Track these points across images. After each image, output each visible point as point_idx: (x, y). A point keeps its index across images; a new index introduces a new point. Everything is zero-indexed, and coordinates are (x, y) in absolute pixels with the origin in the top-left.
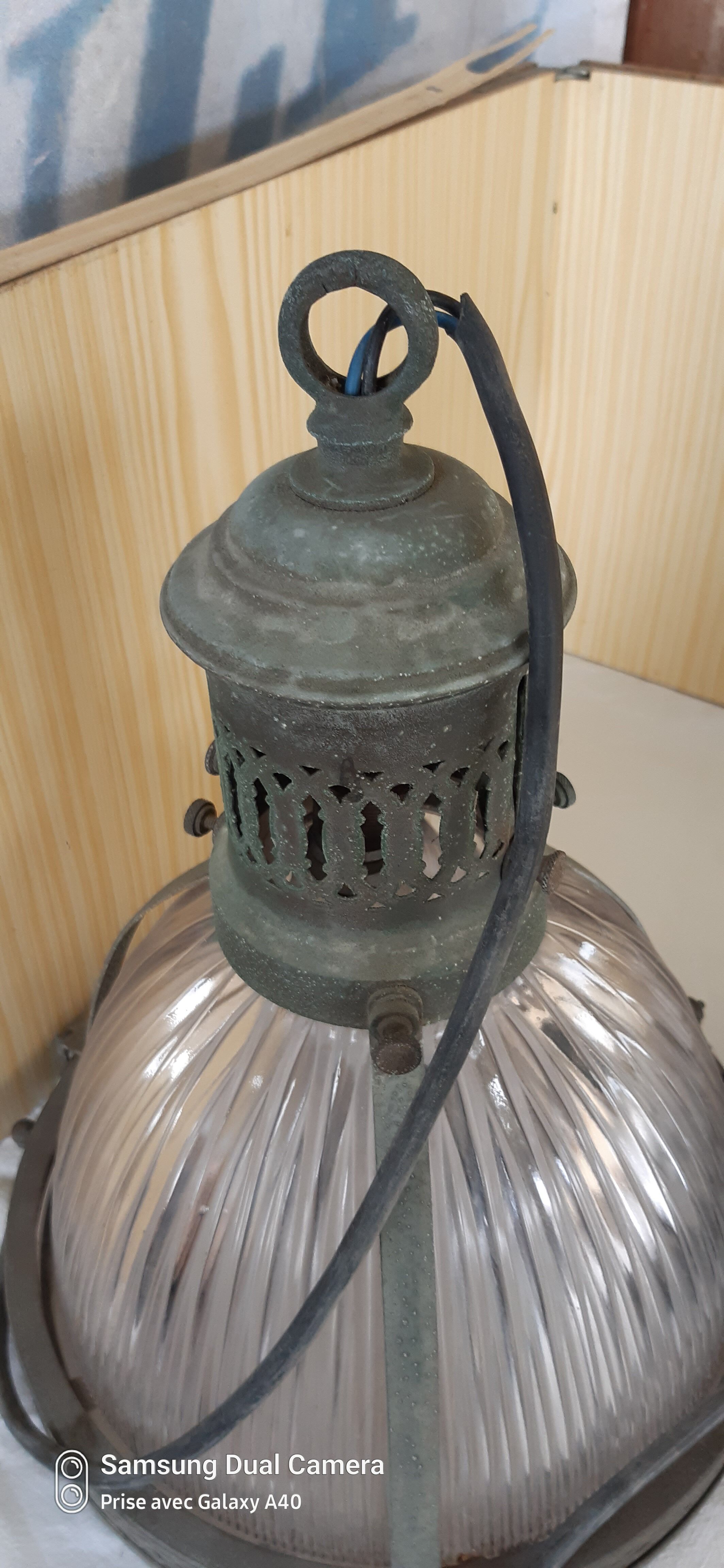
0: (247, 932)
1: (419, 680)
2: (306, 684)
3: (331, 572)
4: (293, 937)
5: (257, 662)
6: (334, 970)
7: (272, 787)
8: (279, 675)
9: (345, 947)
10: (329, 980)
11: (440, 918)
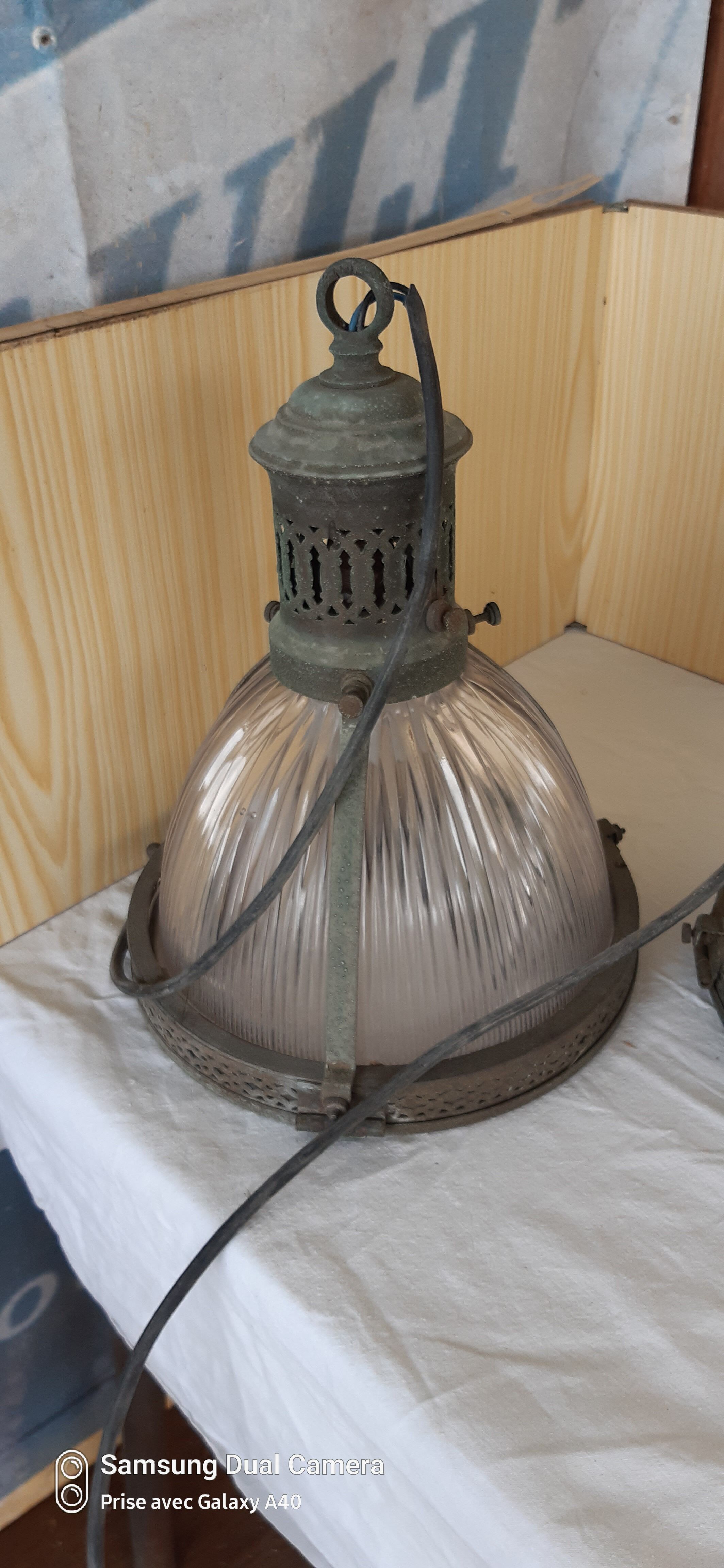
0: (282, 645)
1: (363, 469)
2: (309, 468)
3: (328, 415)
4: (304, 645)
5: (287, 459)
6: (324, 661)
7: (296, 543)
8: (296, 464)
9: (331, 649)
10: (321, 667)
11: (386, 637)
